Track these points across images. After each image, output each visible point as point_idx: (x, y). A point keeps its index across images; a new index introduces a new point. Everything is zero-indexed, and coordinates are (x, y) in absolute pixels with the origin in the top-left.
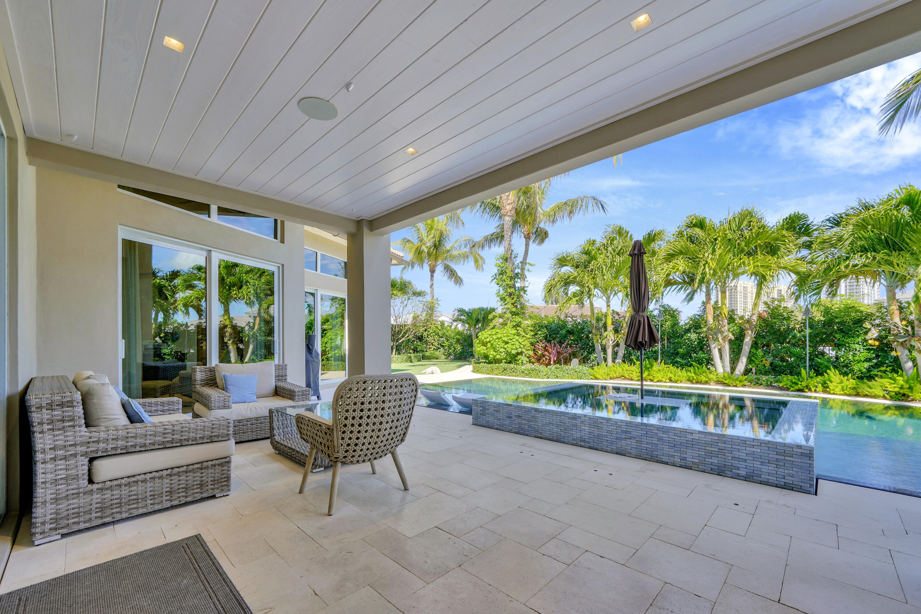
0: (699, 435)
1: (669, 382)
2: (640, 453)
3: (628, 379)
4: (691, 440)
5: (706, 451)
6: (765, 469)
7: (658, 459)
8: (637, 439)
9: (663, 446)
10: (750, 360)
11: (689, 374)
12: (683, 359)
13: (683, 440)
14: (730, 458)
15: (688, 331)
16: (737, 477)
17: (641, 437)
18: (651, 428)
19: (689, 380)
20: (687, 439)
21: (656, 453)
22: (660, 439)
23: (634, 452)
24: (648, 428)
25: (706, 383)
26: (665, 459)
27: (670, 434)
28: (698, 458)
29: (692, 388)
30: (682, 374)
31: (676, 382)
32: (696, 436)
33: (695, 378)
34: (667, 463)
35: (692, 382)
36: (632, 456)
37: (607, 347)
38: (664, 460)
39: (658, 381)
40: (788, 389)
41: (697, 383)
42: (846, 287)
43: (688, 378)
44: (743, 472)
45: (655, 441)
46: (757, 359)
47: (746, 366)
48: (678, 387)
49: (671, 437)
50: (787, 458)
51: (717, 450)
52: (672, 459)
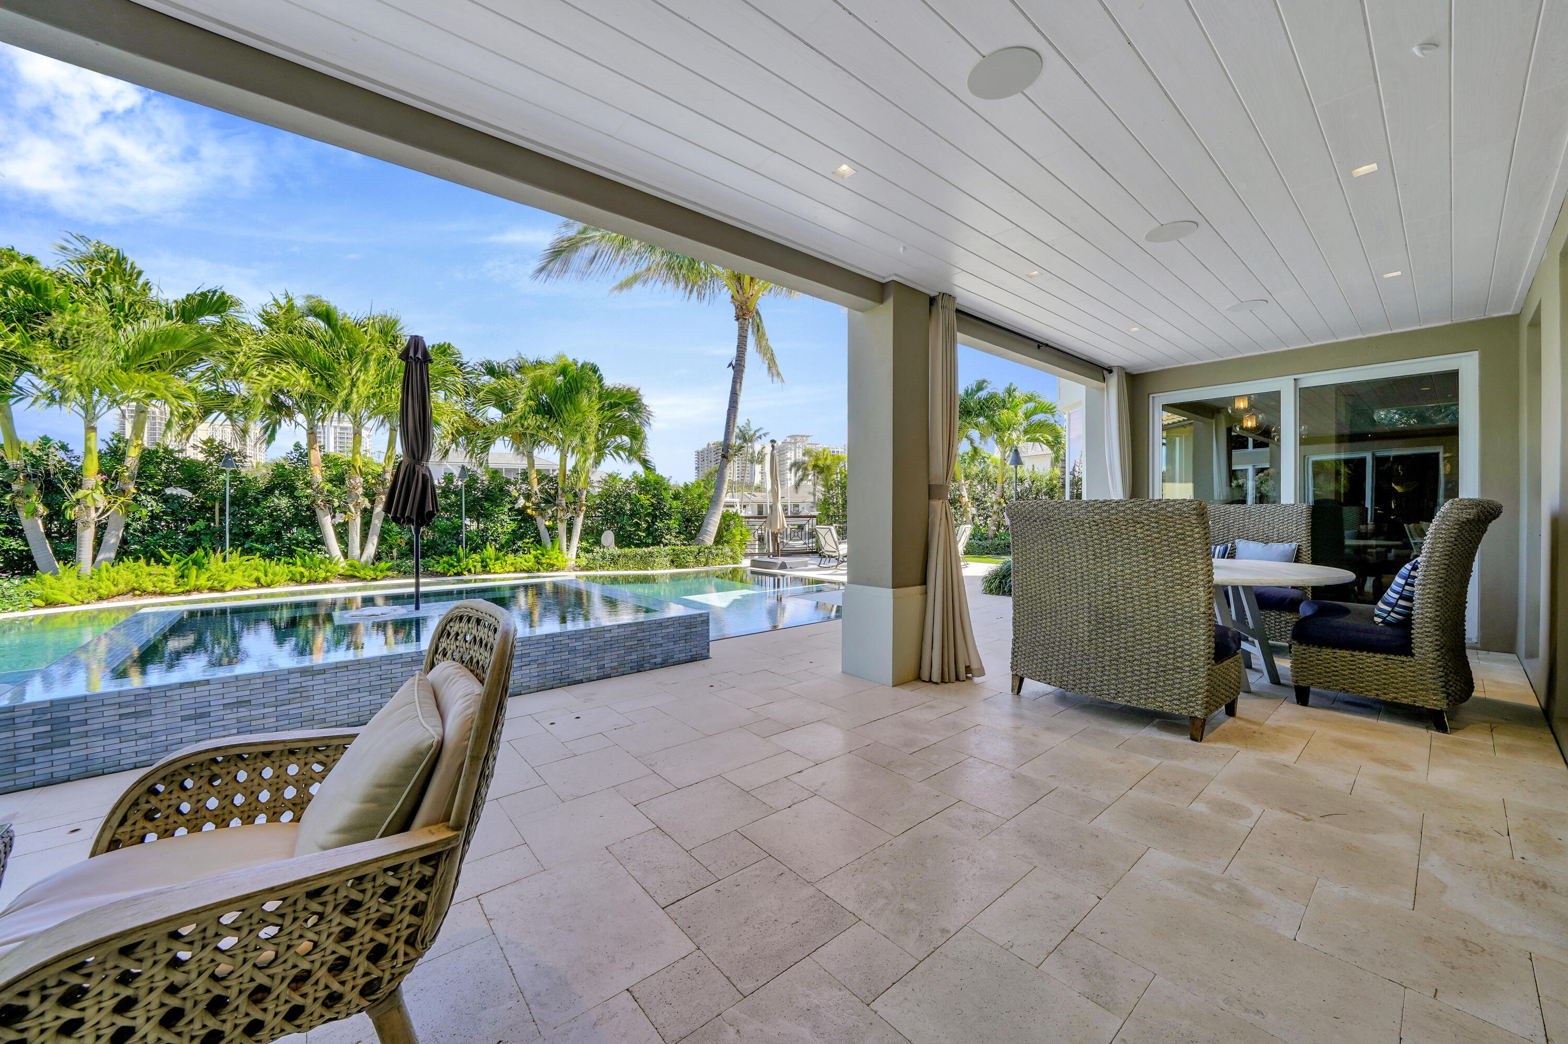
0: (618, 631)
1: (258, 587)
2: (544, 680)
3: (154, 593)
4: (609, 639)
5: (626, 648)
6: (677, 648)
7: (570, 680)
8: (539, 662)
9: (576, 659)
10: (382, 540)
11: (292, 568)
12: (263, 543)
13: (600, 642)
14: (648, 647)
15: (268, 491)
16: (656, 666)
17: (545, 656)
18: (560, 638)
19: (292, 580)
20: (605, 640)
21: (566, 673)
22: (573, 651)
23: (534, 683)
24: (555, 639)
25: (326, 580)
26: (579, 676)
27: (585, 639)
28: (618, 660)
29: (302, 593)
30: (279, 569)
31: (269, 586)
32: (615, 633)
33: (306, 573)
34: (581, 682)
35: (299, 583)
36: (532, 690)
37: (80, 525)
38: (577, 679)
39: (235, 588)
40: (444, 575)
41: (310, 582)
42: (335, 433)
43: (290, 575)
44: (659, 660)
45: (565, 655)
46: (390, 537)
47: (378, 548)
48: (273, 595)
49: (586, 643)
50: (693, 630)
51: (636, 642)
52: (587, 672)
